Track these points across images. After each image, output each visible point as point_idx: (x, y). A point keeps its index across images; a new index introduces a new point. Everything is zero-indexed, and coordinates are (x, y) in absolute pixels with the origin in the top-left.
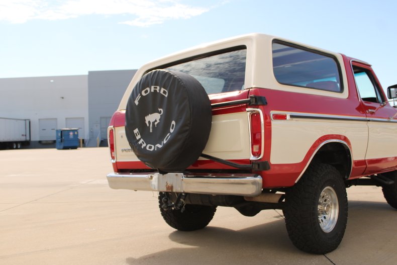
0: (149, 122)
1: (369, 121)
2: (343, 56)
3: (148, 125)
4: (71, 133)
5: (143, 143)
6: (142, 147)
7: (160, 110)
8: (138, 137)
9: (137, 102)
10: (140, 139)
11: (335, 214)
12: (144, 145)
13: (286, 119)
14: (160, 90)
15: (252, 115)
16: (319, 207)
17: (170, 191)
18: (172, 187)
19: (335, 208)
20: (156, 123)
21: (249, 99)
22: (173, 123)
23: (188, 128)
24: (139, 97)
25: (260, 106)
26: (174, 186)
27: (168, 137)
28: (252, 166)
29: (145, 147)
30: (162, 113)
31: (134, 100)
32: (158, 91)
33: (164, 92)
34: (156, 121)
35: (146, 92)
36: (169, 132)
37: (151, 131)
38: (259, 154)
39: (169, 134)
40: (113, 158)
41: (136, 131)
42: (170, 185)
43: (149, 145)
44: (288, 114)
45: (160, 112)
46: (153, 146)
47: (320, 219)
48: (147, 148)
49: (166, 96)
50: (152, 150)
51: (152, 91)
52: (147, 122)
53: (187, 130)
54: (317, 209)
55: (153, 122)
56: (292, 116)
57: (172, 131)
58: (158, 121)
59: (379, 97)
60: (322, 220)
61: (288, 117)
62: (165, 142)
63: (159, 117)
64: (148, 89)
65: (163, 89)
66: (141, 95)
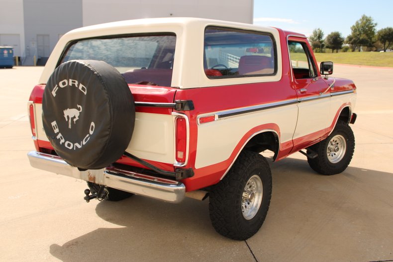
0: (68, 117)
1: (299, 102)
2: (280, 32)
3: (67, 120)
4: (6, 52)
5: (62, 139)
6: (61, 143)
7: (79, 106)
8: (56, 131)
9: (54, 93)
10: (58, 133)
11: (258, 201)
12: (62, 141)
13: (214, 120)
14: (78, 85)
15: (177, 120)
16: (244, 194)
17: (93, 182)
18: (94, 178)
19: (259, 195)
20: (75, 120)
21: (175, 104)
22: (93, 124)
23: (108, 133)
24: (56, 89)
25: (186, 112)
26: (97, 177)
27: (87, 138)
28: (175, 174)
29: (64, 144)
30: (81, 111)
31: (52, 91)
32: (77, 86)
33: (83, 88)
34: (75, 117)
35: (64, 84)
36: (89, 133)
37: (70, 126)
38: (183, 161)
39: (88, 135)
40: (34, 135)
41: (54, 124)
42: (92, 176)
43: (67, 142)
44: (216, 114)
45: (79, 109)
46: (72, 144)
47: (244, 206)
48: (66, 145)
49: (85, 93)
50: (71, 148)
51: (71, 84)
52: (66, 116)
53: (107, 135)
54: (242, 196)
55: (72, 118)
56: (220, 116)
57: (91, 132)
58: (77, 118)
59: (312, 69)
60: (246, 206)
61: (216, 118)
62: (84, 143)
63: (78, 114)
64: (66, 81)
65: (81, 86)
66: (58, 86)
